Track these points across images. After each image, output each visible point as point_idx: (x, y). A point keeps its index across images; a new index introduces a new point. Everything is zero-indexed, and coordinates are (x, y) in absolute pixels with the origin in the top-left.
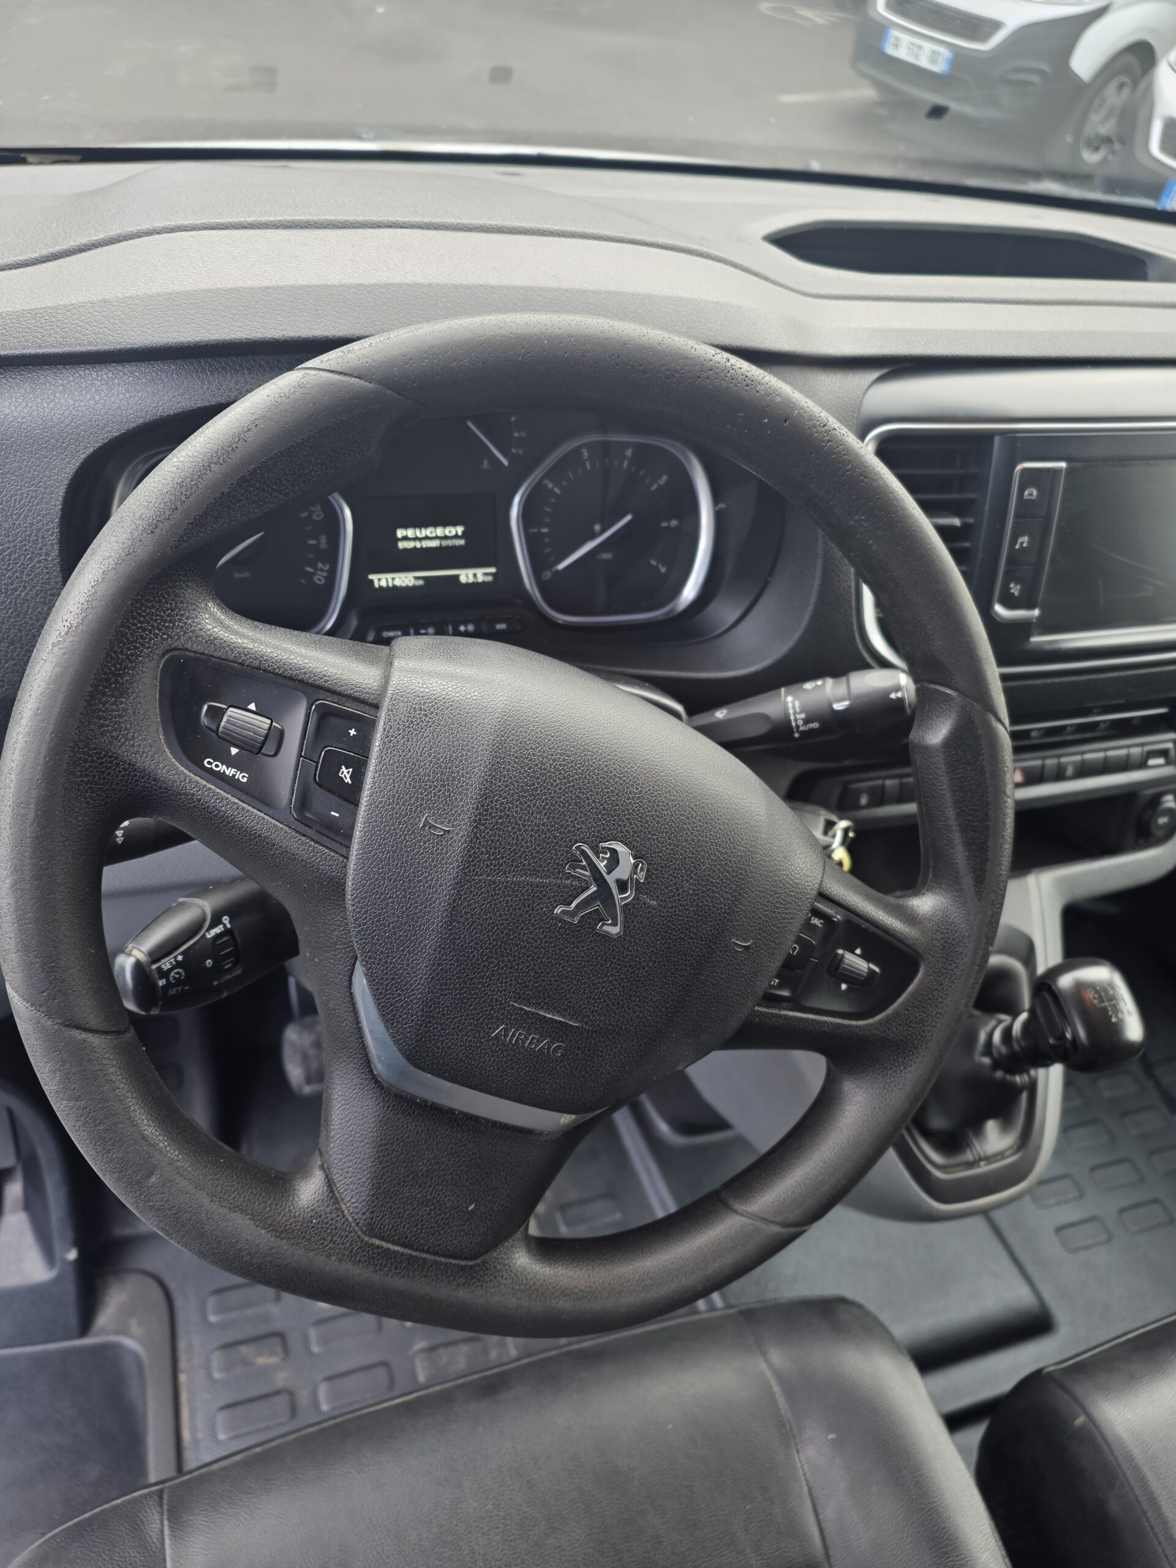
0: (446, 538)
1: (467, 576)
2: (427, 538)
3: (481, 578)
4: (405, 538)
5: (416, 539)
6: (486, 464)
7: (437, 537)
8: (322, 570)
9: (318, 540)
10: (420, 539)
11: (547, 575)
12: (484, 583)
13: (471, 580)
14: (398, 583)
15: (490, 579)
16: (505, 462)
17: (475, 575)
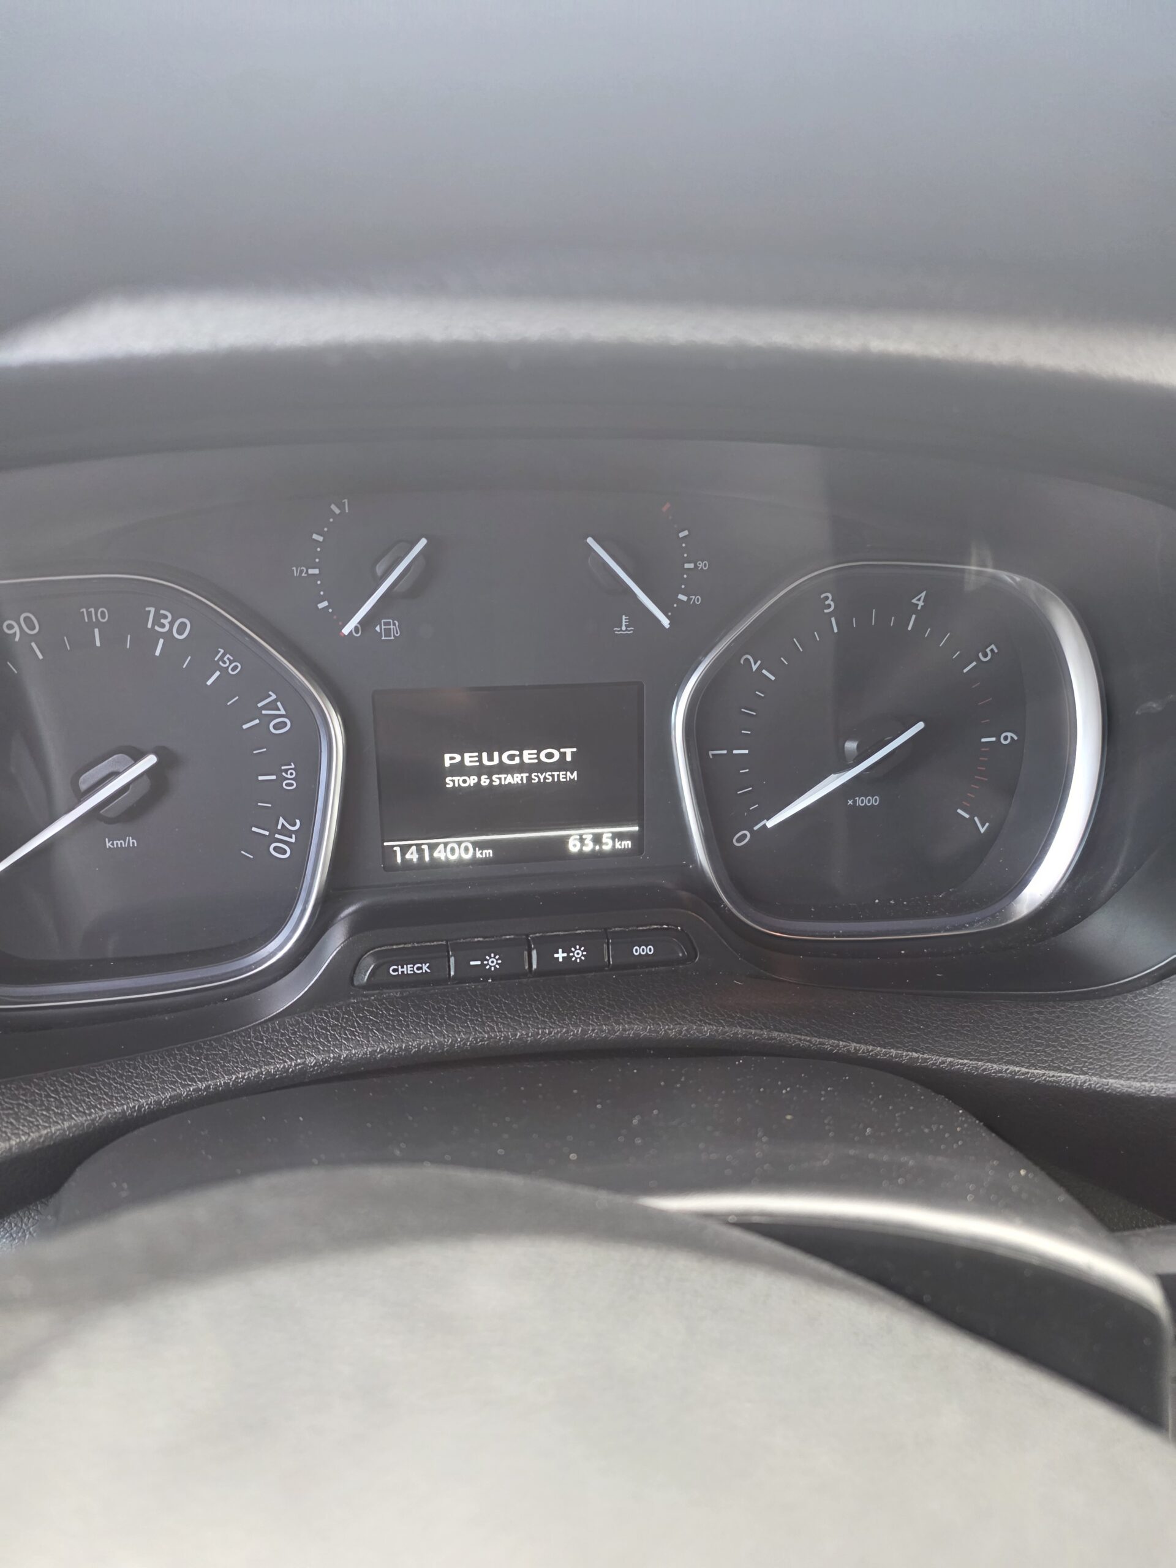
0: (540, 767)
1: (582, 840)
2: (502, 768)
3: (608, 845)
4: (460, 769)
5: (480, 770)
6: (624, 626)
7: (522, 767)
8: (285, 831)
9: (279, 773)
10: (490, 771)
11: (742, 839)
12: (615, 854)
13: (589, 847)
14: (440, 854)
15: (627, 844)
16: (666, 622)
17: (597, 839)
